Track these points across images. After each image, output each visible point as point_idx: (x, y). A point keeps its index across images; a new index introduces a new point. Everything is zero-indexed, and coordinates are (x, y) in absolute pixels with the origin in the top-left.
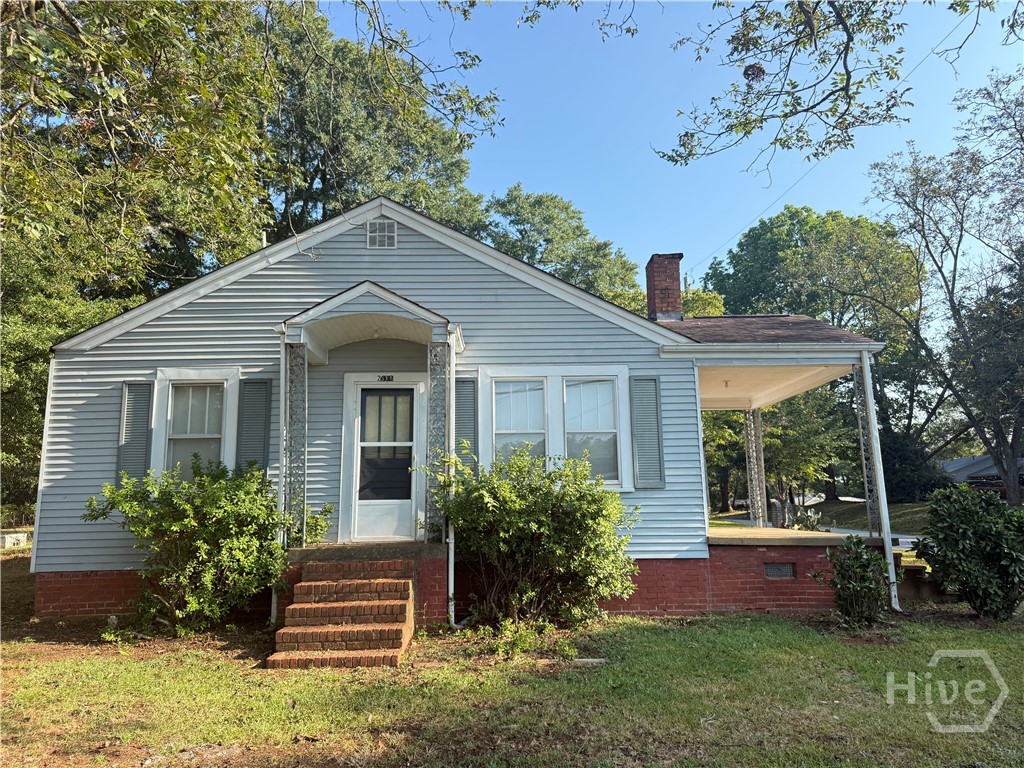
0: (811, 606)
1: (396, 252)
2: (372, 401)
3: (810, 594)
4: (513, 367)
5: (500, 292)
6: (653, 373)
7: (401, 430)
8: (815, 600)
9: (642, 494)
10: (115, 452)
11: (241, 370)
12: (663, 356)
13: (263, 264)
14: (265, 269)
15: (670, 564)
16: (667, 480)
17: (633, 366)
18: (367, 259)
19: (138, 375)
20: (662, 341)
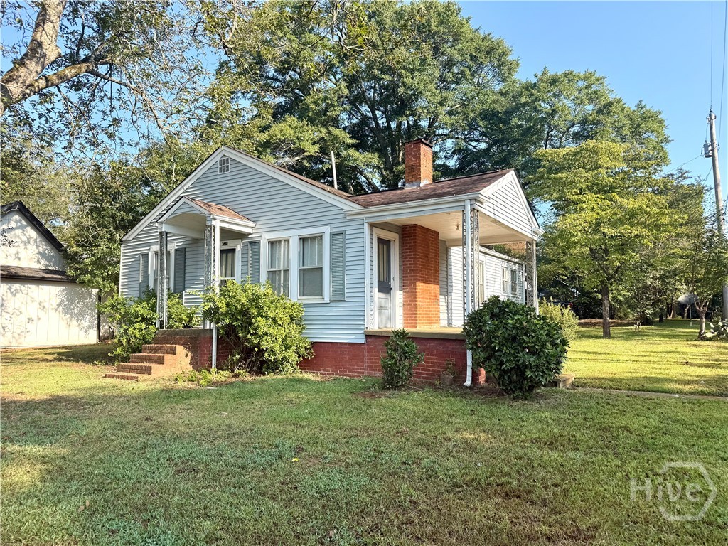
0: (423, 378)
1: (230, 174)
2: (224, 255)
3: (422, 370)
4: (277, 233)
5: (272, 189)
6: (343, 229)
7: (229, 272)
8: (427, 374)
9: (334, 304)
10: (138, 285)
11: (176, 244)
12: (348, 218)
13: (182, 191)
14: (183, 193)
15: (347, 346)
16: (346, 295)
17: (333, 226)
18: (218, 180)
19: (144, 250)
20: (347, 209)
